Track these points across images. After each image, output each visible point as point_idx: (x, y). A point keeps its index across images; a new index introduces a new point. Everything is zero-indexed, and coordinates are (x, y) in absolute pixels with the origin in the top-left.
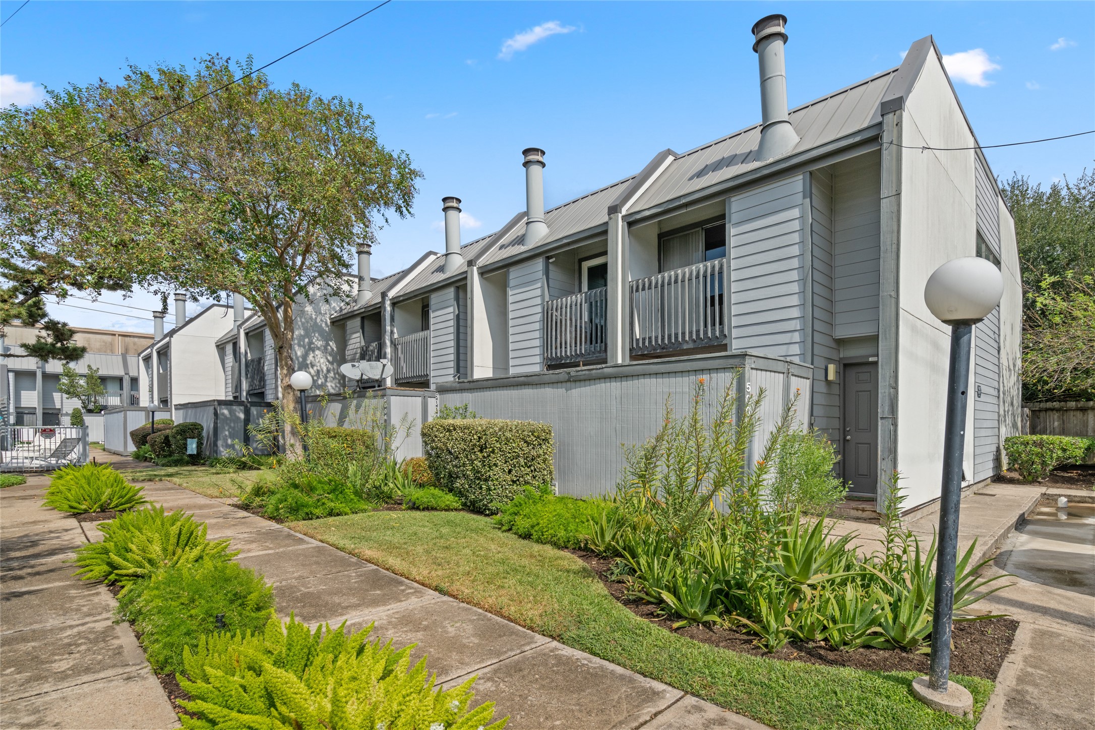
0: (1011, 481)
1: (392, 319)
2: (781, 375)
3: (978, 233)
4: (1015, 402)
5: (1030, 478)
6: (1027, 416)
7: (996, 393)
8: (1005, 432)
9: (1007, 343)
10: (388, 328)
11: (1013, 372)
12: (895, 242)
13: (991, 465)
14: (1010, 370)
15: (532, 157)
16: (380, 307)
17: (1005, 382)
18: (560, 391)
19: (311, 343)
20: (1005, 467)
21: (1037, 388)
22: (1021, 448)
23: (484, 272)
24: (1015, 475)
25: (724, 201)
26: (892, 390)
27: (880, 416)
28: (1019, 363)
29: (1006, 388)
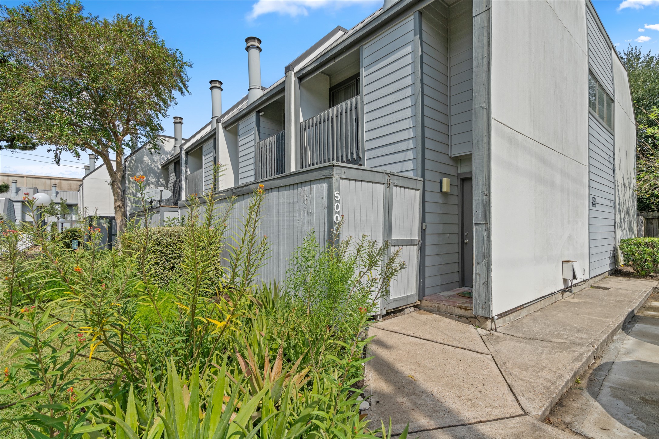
0: (627, 275)
1: (186, 163)
2: (382, 186)
3: (591, 72)
4: (630, 212)
5: (643, 273)
6: (642, 222)
7: (612, 204)
8: (620, 235)
9: (623, 165)
10: (183, 169)
11: (628, 188)
12: (486, 55)
13: (608, 261)
14: (625, 187)
15: (251, 43)
16: (179, 157)
17: (621, 196)
19: (147, 180)
20: (622, 263)
21: (650, 201)
22: (635, 248)
23: (226, 127)
24: (630, 269)
25: (359, 49)
26: (485, 197)
27: (474, 222)
28: (634, 182)
29: (622, 201)
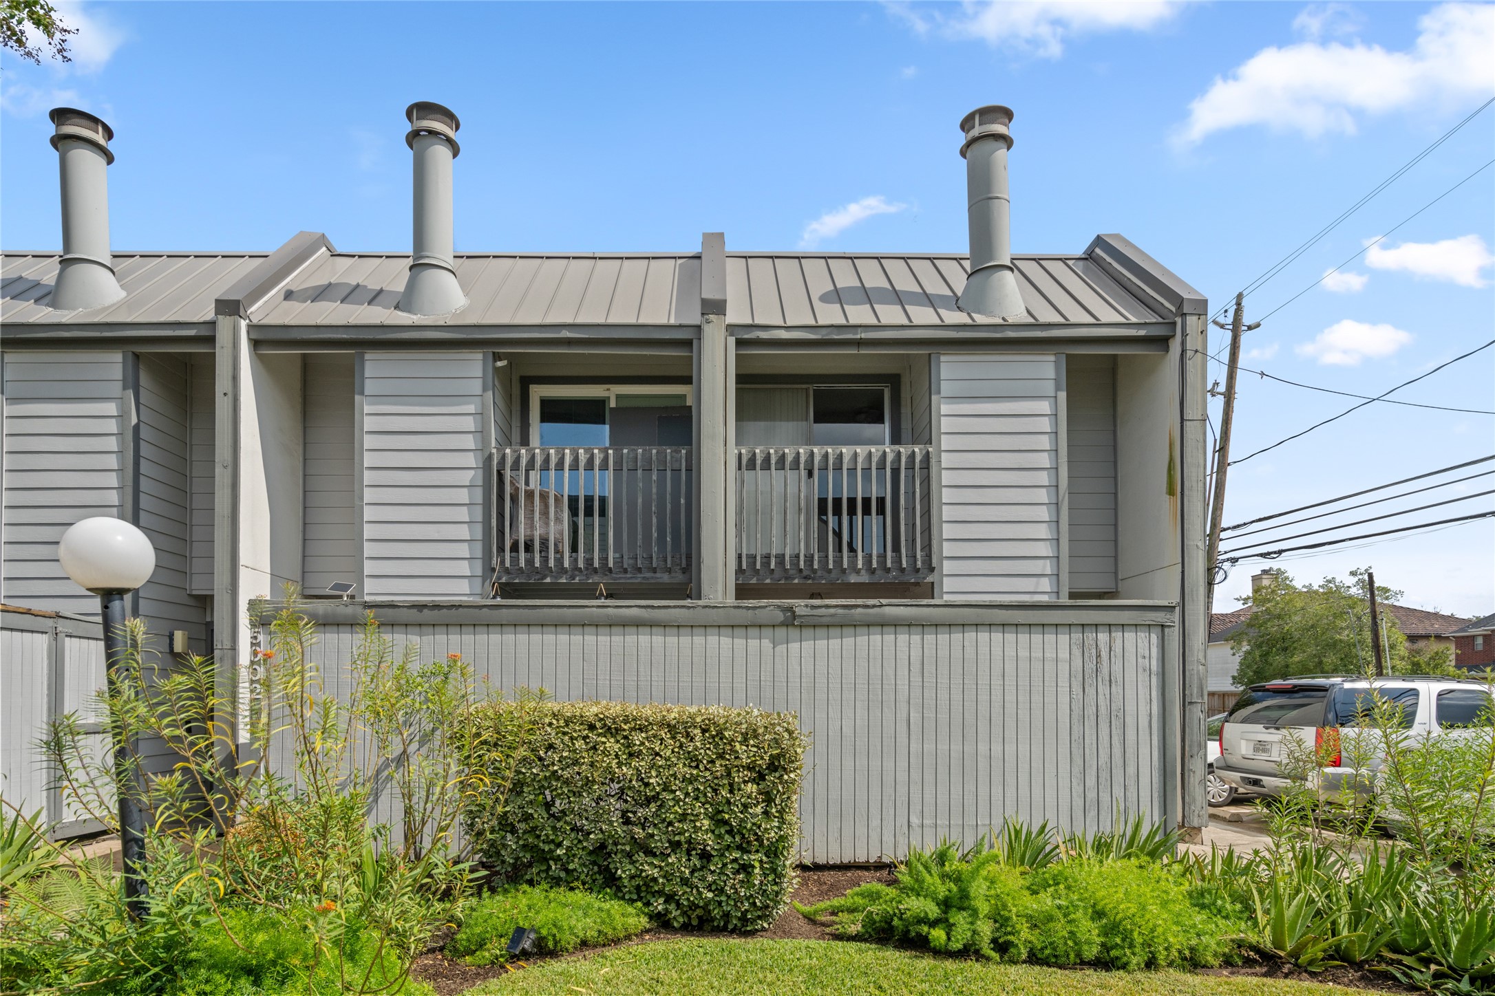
18: (762, 645)
23: (264, 341)
